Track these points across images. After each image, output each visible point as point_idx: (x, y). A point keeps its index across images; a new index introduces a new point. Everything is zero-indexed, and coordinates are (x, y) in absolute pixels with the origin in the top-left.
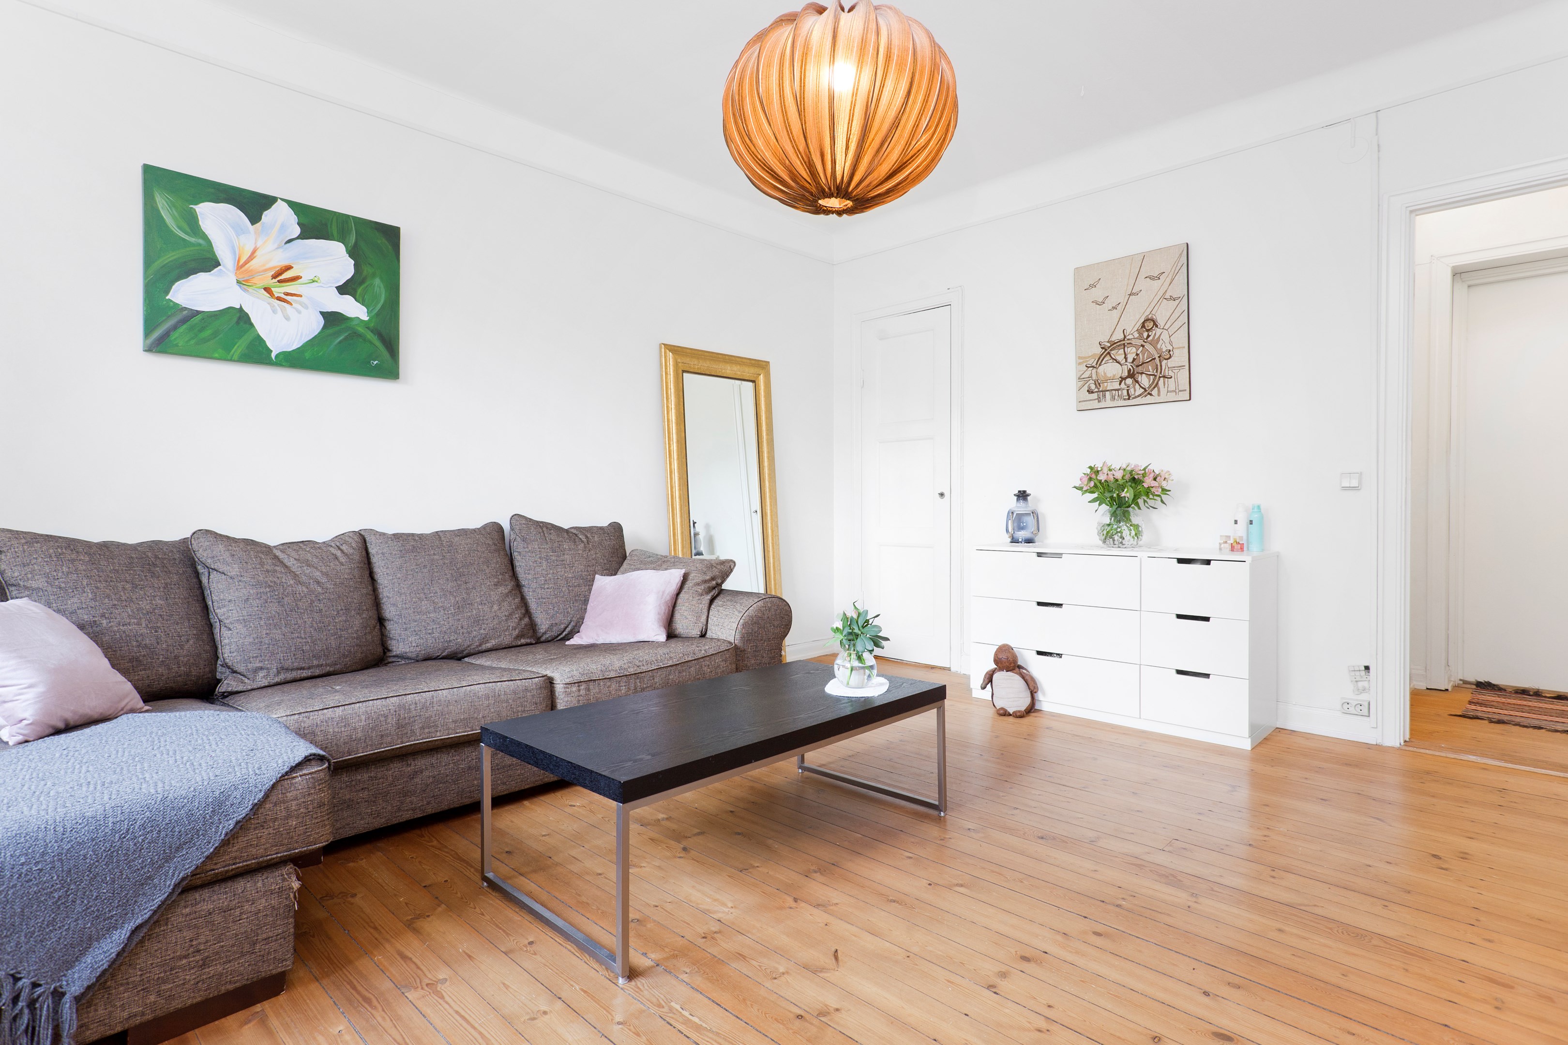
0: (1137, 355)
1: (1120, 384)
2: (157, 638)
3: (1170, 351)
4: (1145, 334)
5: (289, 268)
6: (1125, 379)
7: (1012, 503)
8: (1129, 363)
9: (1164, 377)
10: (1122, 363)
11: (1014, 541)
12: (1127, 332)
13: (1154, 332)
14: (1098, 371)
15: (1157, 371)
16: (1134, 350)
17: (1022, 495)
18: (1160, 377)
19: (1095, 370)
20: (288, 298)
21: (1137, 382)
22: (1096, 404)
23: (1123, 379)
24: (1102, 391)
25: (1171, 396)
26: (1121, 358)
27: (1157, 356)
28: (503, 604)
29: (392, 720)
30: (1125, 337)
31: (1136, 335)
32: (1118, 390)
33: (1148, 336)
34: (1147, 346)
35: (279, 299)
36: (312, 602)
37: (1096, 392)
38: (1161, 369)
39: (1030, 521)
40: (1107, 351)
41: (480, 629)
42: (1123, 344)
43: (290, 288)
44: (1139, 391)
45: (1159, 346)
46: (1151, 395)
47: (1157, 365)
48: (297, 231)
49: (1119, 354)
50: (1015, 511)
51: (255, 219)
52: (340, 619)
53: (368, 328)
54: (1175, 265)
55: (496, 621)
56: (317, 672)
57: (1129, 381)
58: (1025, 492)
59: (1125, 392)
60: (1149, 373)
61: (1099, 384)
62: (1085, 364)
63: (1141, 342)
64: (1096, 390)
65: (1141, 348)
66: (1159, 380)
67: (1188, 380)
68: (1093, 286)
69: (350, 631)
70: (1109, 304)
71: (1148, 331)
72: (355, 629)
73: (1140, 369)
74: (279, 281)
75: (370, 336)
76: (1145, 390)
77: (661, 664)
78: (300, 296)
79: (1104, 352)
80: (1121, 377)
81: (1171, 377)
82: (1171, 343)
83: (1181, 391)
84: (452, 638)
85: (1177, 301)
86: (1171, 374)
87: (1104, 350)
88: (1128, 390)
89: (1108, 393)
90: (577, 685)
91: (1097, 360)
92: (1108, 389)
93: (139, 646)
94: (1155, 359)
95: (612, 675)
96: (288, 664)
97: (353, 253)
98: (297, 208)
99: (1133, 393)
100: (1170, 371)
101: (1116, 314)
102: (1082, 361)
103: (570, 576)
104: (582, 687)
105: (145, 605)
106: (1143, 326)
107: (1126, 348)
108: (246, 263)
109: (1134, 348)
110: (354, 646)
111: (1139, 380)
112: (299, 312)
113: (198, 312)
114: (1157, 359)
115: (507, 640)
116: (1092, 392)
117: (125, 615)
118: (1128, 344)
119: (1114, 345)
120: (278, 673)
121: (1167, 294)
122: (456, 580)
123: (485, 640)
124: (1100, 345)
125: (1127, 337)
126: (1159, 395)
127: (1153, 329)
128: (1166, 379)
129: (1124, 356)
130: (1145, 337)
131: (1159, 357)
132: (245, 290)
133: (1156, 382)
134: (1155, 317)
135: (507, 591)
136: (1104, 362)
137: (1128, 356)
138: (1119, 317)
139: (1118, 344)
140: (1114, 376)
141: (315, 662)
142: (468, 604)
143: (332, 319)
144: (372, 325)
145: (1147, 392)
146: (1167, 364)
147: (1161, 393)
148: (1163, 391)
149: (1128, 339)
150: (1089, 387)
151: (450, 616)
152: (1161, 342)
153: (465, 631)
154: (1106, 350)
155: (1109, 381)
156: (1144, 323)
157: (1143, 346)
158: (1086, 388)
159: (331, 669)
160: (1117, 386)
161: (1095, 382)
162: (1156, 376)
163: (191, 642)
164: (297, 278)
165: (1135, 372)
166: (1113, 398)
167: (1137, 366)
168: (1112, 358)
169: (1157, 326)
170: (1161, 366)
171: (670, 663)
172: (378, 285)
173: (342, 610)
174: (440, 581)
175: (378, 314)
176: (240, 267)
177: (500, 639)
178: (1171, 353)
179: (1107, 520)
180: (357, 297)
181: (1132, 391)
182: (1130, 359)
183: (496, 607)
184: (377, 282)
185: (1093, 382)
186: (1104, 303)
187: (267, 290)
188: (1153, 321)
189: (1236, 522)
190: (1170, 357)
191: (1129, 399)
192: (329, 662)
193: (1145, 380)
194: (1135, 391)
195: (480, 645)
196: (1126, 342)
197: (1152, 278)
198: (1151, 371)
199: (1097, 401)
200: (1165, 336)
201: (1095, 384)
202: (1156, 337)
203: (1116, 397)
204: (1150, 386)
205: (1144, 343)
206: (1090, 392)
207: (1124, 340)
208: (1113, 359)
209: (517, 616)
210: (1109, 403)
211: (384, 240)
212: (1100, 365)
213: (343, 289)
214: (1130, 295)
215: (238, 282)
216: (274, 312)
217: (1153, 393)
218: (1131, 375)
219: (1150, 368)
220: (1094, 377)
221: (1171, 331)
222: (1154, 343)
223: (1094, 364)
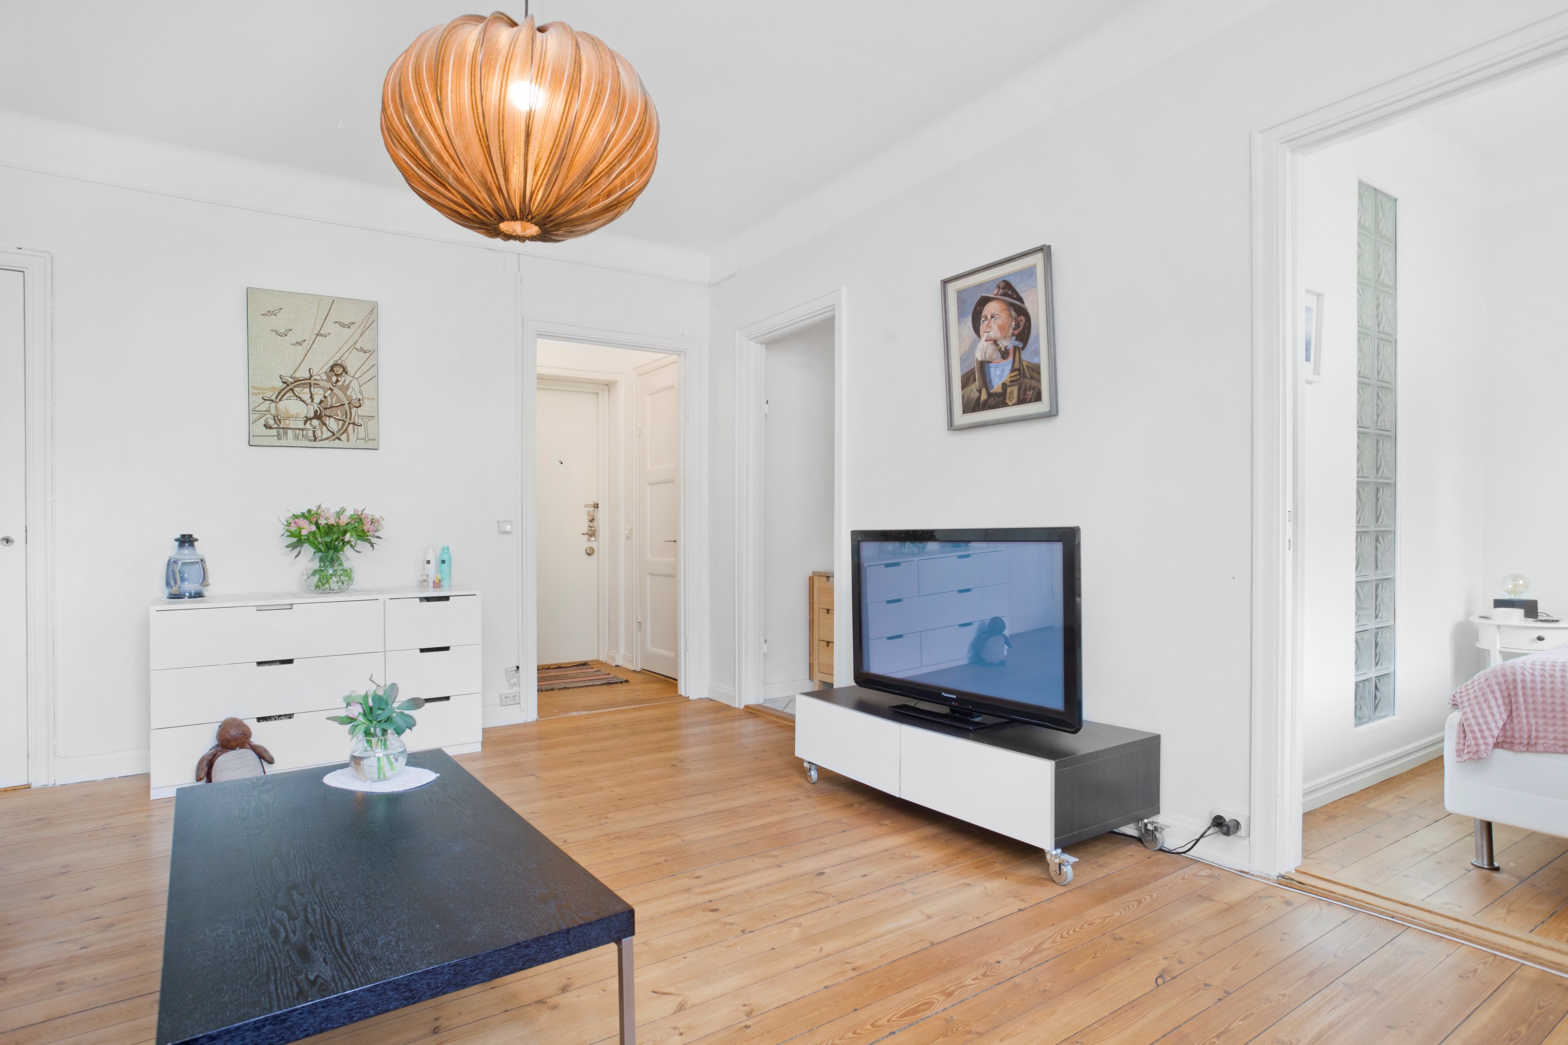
0: (325, 397)
1: (305, 424)
3: (360, 400)
4: (334, 379)
6: (311, 419)
7: (171, 549)
8: (316, 404)
9: (354, 424)
10: (307, 402)
11: (176, 596)
12: (314, 372)
13: (343, 378)
14: (278, 405)
15: (346, 417)
16: (321, 391)
17: (186, 541)
18: (349, 423)
19: (274, 404)
21: (325, 424)
22: (275, 441)
23: (307, 419)
24: (283, 428)
25: (361, 444)
26: (306, 397)
27: (346, 402)
30: (311, 376)
31: (325, 377)
32: (303, 430)
33: (337, 381)
34: (336, 390)
37: (275, 428)
38: (351, 416)
39: (193, 573)
40: (290, 386)
42: (309, 382)
44: (327, 434)
45: (349, 393)
46: (340, 439)
47: (346, 411)
49: (304, 393)
50: (179, 559)
54: (366, 320)
57: (316, 422)
58: (191, 536)
59: (311, 434)
60: (337, 418)
61: (279, 420)
62: (261, 396)
63: (329, 385)
64: (276, 426)
65: (330, 391)
66: (348, 426)
67: (376, 430)
68: (271, 313)
70: (292, 338)
71: (337, 375)
73: (328, 412)
76: (334, 434)
79: (286, 387)
80: (306, 417)
81: (361, 426)
82: (361, 392)
83: (371, 440)
85: (368, 354)
86: (361, 422)
87: (285, 385)
88: (314, 432)
89: (290, 432)
91: (276, 394)
92: (290, 427)
94: (344, 404)
99: (320, 435)
100: (360, 420)
101: (300, 350)
102: (256, 391)
106: (332, 369)
107: (312, 388)
109: (322, 390)
111: (327, 422)
114: (347, 406)
116: (270, 428)
118: (314, 384)
119: (298, 382)
121: (357, 345)
124: (281, 379)
125: (314, 377)
126: (348, 440)
127: (343, 375)
128: (356, 426)
129: (310, 395)
130: (334, 382)
131: (349, 404)
133: (345, 427)
134: (344, 364)
136: (285, 397)
137: (315, 396)
138: (304, 354)
139: (303, 382)
140: (298, 414)
145: (336, 436)
146: (357, 412)
147: (351, 439)
148: (353, 437)
149: (315, 380)
150: (266, 421)
152: (350, 389)
154: (288, 385)
155: (291, 419)
156: (332, 367)
157: (332, 390)
158: (262, 422)
160: (302, 426)
161: (274, 417)
162: (345, 421)
165: (323, 415)
166: (296, 437)
167: (325, 409)
168: (295, 395)
169: (347, 373)
170: (351, 413)
178: (361, 402)
179: (316, 565)
181: (318, 433)
182: (317, 400)
185: (272, 417)
186: (286, 335)
188: (343, 367)
189: (428, 562)
190: (360, 406)
191: (315, 440)
193: (333, 424)
194: (322, 433)
196: (312, 381)
197: (342, 325)
198: (340, 415)
199: (276, 438)
200: (355, 384)
201: (275, 420)
202: (346, 383)
203: (300, 437)
204: (339, 431)
205: (332, 387)
206: (267, 426)
207: (310, 379)
208: (297, 396)
210: (291, 441)
212: (281, 400)
214: (318, 335)
217: (341, 437)
218: (318, 416)
219: (339, 412)
220: (273, 411)
221: (362, 380)
222: (345, 389)
223: (273, 398)
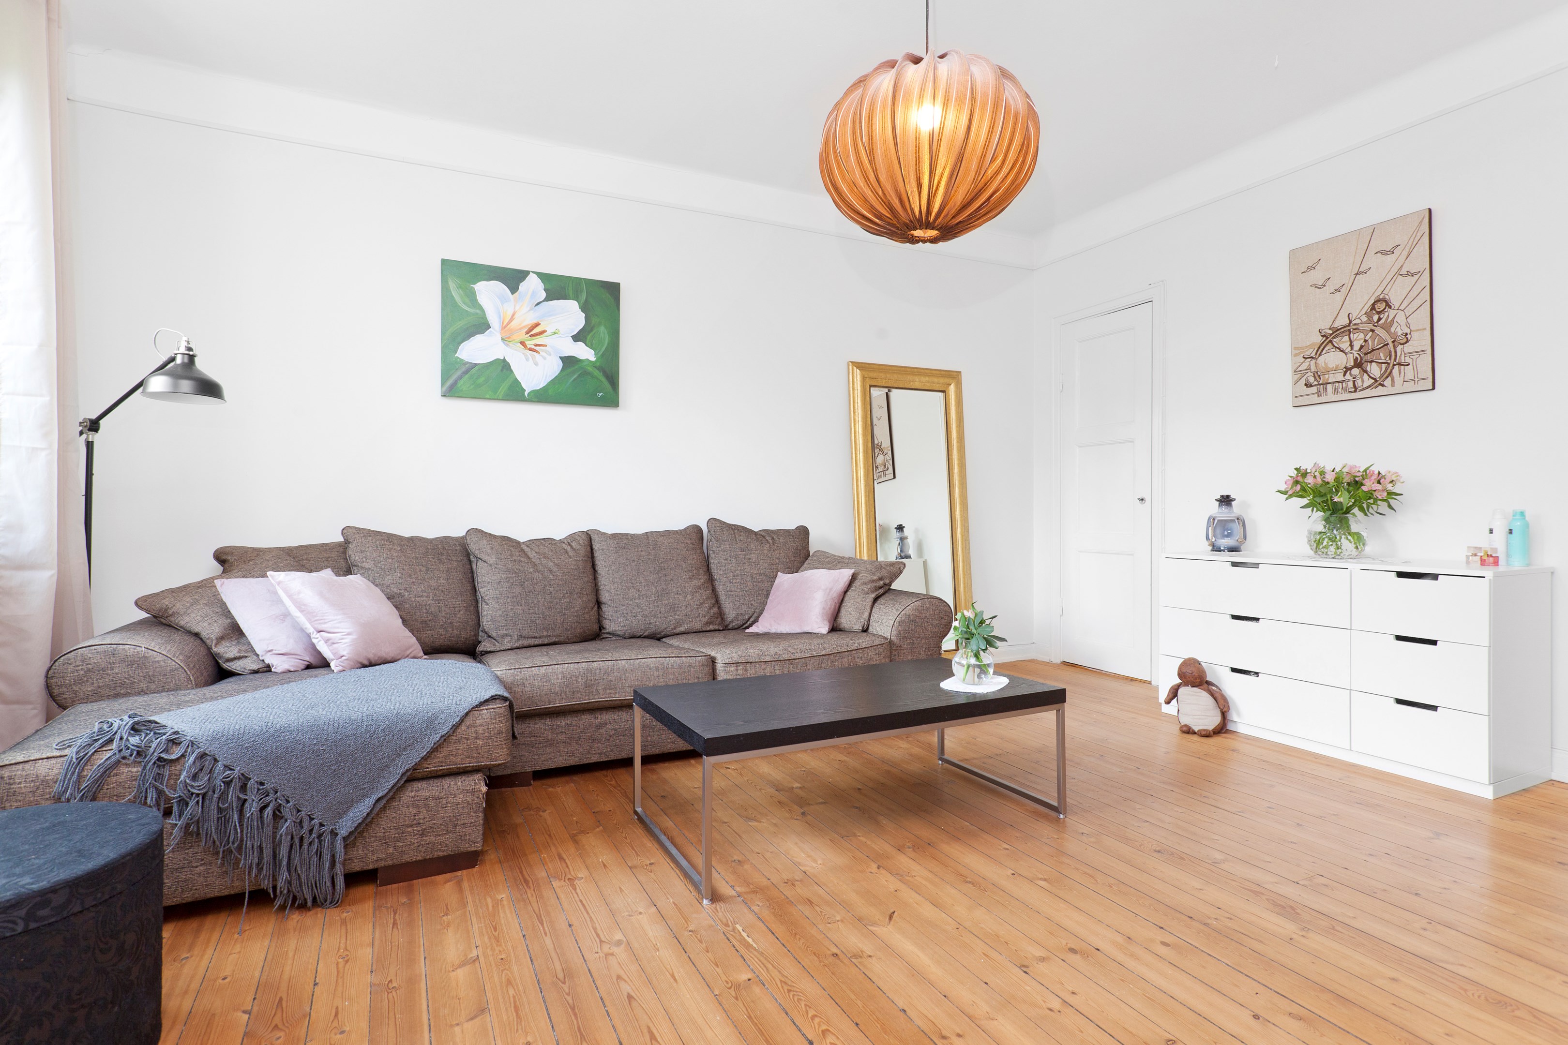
0: (1366, 341)
1: (1344, 375)
2: (440, 608)
3: (1407, 334)
4: (1376, 318)
5: (537, 325)
6: (1350, 369)
7: (1214, 509)
8: (1356, 351)
9: (1400, 364)
10: (1346, 351)
11: (1216, 549)
12: (1353, 317)
13: (1386, 314)
14: (1318, 361)
15: (1390, 359)
16: (1362, 335)
17: (1226, 501)
18: (1394, 365)
19: (1314, 361)
20: (537, 348)
21: (1366, 372)
22: (1315, 399)
23: (1347, 369)
24: (1323, 384)
25: (1410, 386)
26: (1345, 346)
27: (1390, 341)
28: (695, 594)
29: (581, 680)
30: (1350, 322)
31: (1364, 319)
32: (1342, 382)
33: (1380, 319)
34: (1379, 331)
35: (531, 349)
36: (545, 586)
37: (1315, 385)
38: (1396, 356)
39: (1237, 528)
40: (1329, 339)
41: (675, 615)
42: (1348, 329)
43: (539, 340)
44: (1368, 382)
45: (1393, 330)
46: (1383, 385)
47: (1390, 352)
48: (543, 295)
49: (1344, 342)
50: (1216, 517)
51: (514, 289)
52: (565, 600)
53: (595, 367)
54: (1414, 236)
55: (688, 609)
56: (546, 641)
57: (1356, 371)
58: (1228, 496)
59: (1351, 384)
60: (1380, 361)
61: (1319, 376)
62: (1302, 355)
63: (1371, 326)
64: (1316, 383)
65: (1371, 333)
66: (1393, 368)
67: (1431, 366)
68: (1311, 268)
69: (572, 611)
70: (1330, 287)
71: (1379, 313)
72: (576, 609)
73: (1369, 357)
74: (530, 336)
75: (597, 373)
76: (1376, 381)
77: (814, 653)
78: (545, 346)
79: (1325, 341)
80: (1345, 368)
81: (1409, 365)
82: (1408, 325)
83: (1421, 379)
84: (652, 621)
85: (1416, 277)
86: (1408, 360)
87: (1325, 338)
88: (1354, 382)
89: (1329, 387)
90: (735, 665)
91: (1316, 350)
92: (1330, 381)
93: (427, 613)
94: (1387, 344)
95: (768, 659)
96: (525, 633)
97: (584, 309)
98: (542, 276)
99: (1360, 384)
100: (1407, 358)
101: (1339, 297)
102: (1298, 352)
103: (755, 572)
104: (740, 668)
105: (433, 583)
106: (1373, 307)
107: (1352, 334)
108: (508, 324)
109: (1362, 334)
110: (574, 623)
111: (1368, 369)
112: (545, 358)
113: (476, 365)
114: (1391, 345)
115: (698, 626)
116: (1311, 386)
117: (419, 590)
118: (1354, 329)
119: (1337, 332)
120: (518, 639)
121: (1403, 270)
122: (658, 573)
123: (679, 623)
124: (1321, 333)
125: (1353, 322)
126: (1393, 385)
127: (1386, 310)
128: (1402, 367)
129: (1349, 343)
130: (1376, 321)
131: (1393, 342)
132: (507, 345)
133: (1389, 371)
134: (1387, 297)
135: (700, 584)
136: (1324, 351)
137: (1355, 343)
138: (1343, 300)
139: (1342, 330)
140: (1337, 366)
141: (545, 633)
142: (667, 593)
143: (569, 361)
144: (598, 364)
145: (1378, 382)
146: (1403, 350)
147: (1396, 383)
148: (1398, 380)
149: (1355, 325)
150: (1307, 380)
151: (651, 602)
152: (1395, 324)
153: (663, 616)
154: (1327, 338)
155: (1330, 372)
156: (1373, 305)
157: (1373, 331)
158: (1303, 381)
159: (557, 640)
160: (1341, 378)
161: (1314, 374)
162: (1389, 364)
163: (462, 612)
164: (544, 332)
165: (1363, 361)
166: (1336, 391)
167: (1366, 354)
168: (1334, 346)
169: (1390, 307)
170: (1396, 352)
171: (824, 652)
172: (603, 331)
173: (567, 593)
174: (644, 573)
175: (603, 355)
176: (504, 327)
177: (691, 625)
178: (1409, 336)
179: (1320, 527)
180: (587, 342)
181: (1359, 383)
182: (1357, 346)
183: (689, 597)
184: (602, 329)
185: (1312, 374)
186: (1325, 286)
187: (523, 343)
188: (1386, 301)
189: (1491, 531)
190: (1407, 341)
191: (1355, 391)
192: (555, 634)
193: (1375, 370)
194: (1363, 382)
195: (675, 628)
196: (1352, 327)
197: (1384, 253)
198: (1383, 358)
199: (1316, 395)
200: (1401, 318)
201: (1314, 377)
202: (1389, 320)
203: (1340, 390)
204: (1382, 376)
205: (1374, 328)
206: (1308, 385)
207: (1349, 325)
208: (1336, 347)
209: (707, 605)
210: (1330, 396)
211: (608, 295)
212: (1320, 355)
213: (576, 338)
214: (1356, 274)
215: (503, 339)
216: (527, 360)
217: (1385, 383)
218: (1358, 364)
219: (1382, 355)
220: (1313, 369)
221: (1408, 311)
222: (1387, 327)
223: (1313, 355)
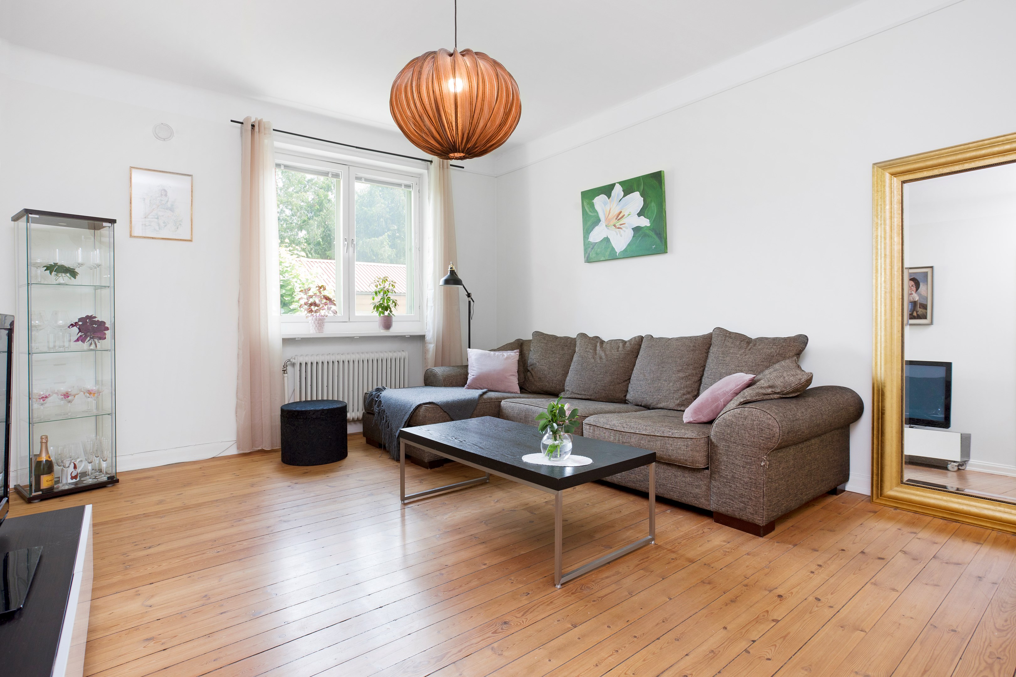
2: (549, 372)
5: (621, 212)
20: (621, 226)
28: (676, 383)
35: (619, 228)
36: (593, 366)
41: (658, 395)
43: (622, 222)
48: (622, 193)
51: (609, 196)
52: (600, 376)
53: (650, 230)
55: (668, 392)
56: (584, 397)
69: (602, 382)
72: (605, 382)
74: (618, 220)
75: (652, 234)
78: (625, 224)
84: (645, 396)
93: (542, 374)
96: (574, 391)
97: (642, 195)
98: (620, 183)
103: (724, 371)
105: (552, 360)
108: (608, 217)
110: (601, 390)
112: (625, 231)
113: (596, 243)
115: (672, 406)
117: (544, 362)
120: (571, 394)
122: (658, 365)
123: (659, 401)
132: (608, 229)
135: (684, 376)
141: (583, 393)
142: (659, 380)
143: (637, 230)
144: (652, 227)
151: (648, 384)
153: (651, 394)
159: (589, 398)
163: (560, 376)
164: (624, 215)
172: (653, 206)
173: (603, 372)
174: (651, 365)
175: (654, 221)
176: (606, 219)
177: (667, 404)
180: (645, 216)
183: (671, 384)
184: (653, 204)
187: (615, 226)
192: (588, 394)
195: (657, 404)
209: (682, 392)
211: (655, 181)
213: (639, 215)
215: (606, 226)
216: (617, 234)
